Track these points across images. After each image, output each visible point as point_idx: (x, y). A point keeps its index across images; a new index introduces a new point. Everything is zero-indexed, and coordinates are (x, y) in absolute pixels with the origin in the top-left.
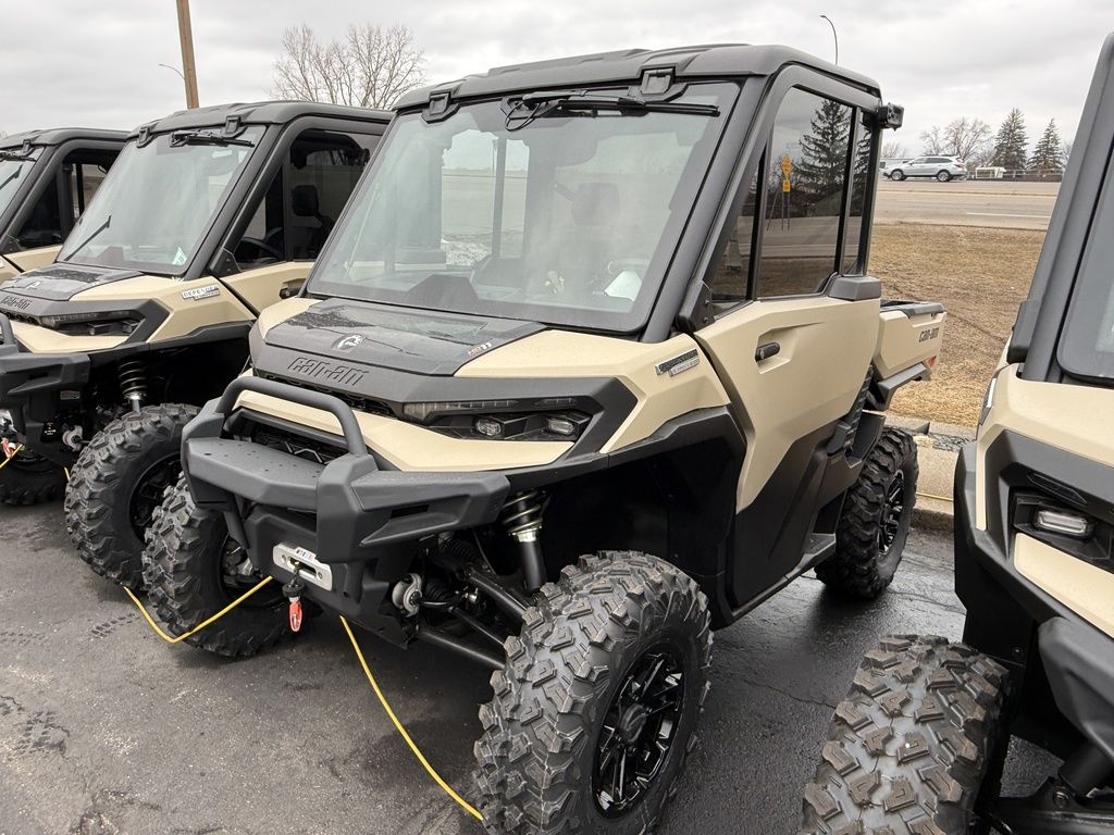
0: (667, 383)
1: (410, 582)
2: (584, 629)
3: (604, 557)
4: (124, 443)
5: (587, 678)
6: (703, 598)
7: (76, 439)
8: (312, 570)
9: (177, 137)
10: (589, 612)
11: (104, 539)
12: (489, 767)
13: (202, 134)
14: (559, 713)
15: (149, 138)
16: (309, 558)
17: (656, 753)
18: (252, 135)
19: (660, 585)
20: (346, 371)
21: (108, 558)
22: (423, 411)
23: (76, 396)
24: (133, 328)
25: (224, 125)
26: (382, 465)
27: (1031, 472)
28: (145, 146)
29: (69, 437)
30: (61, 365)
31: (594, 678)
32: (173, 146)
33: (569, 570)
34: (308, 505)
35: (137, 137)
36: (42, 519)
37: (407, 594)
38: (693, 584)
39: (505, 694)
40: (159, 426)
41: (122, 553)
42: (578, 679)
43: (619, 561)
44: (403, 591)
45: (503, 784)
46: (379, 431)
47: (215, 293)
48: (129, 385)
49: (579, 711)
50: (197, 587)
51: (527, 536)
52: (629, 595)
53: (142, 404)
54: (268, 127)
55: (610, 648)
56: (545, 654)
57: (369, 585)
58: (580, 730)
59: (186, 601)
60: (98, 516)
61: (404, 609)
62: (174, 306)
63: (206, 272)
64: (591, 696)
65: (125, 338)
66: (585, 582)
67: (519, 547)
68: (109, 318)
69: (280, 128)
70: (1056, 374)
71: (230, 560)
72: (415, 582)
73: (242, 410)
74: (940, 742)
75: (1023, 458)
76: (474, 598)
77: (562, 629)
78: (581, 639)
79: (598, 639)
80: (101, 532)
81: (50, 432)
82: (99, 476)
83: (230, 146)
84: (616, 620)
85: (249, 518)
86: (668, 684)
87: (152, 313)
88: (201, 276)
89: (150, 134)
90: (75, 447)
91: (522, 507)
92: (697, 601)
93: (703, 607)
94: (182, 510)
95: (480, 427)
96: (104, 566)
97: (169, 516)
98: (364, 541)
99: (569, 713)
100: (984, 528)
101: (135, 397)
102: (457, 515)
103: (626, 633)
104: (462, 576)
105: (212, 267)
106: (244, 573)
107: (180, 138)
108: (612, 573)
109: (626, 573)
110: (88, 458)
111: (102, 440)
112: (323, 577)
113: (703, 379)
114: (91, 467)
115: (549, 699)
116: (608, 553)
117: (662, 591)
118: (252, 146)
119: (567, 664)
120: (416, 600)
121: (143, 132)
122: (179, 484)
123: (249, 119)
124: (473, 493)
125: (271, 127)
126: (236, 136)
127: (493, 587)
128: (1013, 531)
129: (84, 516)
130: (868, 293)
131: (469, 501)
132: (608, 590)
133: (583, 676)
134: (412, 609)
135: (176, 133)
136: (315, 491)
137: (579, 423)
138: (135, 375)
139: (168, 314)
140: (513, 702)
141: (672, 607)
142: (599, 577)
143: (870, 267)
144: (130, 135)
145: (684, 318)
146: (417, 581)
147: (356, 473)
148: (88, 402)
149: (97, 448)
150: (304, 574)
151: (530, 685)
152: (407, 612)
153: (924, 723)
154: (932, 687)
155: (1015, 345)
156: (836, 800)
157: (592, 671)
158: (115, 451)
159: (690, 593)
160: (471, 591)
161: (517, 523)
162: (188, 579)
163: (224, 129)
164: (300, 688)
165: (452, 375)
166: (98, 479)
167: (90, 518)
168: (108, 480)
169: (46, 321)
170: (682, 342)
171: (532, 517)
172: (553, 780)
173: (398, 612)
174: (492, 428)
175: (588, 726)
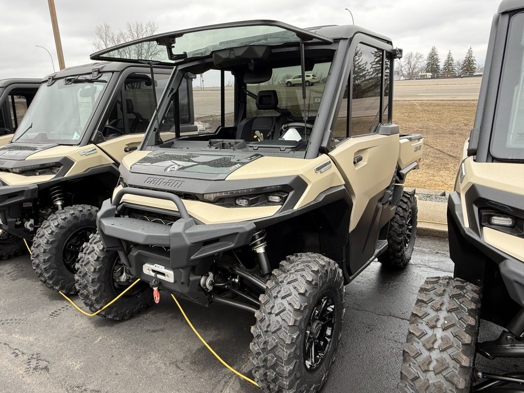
0: (320, 176)
1: (208, 276)
2: (295, 288)
3: (297, 256)
4: (59, 225)
5: (299, 309)
6: (340, 271)
7: (31, 226)
8: (163, 274)
9: (68, 80)
10: (296, 280)
11: (52, 271)
12: (258, 354)
13: (80, 78)
14: (289, 326)
15: (53, 81)
16: (161, 268)
17: (326, 342)
18: (105, 77)
19: (324, 266)
20: (173, 182)
21: (54, 280)
22: (212, 197)
23: (30, 205)
24: (57, 171)
25: (91, 73)
26: (197, 222)
27: (487, 200)
28: (51, 85)
29: (28, 225)
30: (24, 191)
31: (302, 309)
32: (66, 84)
33: (283, 263)
34: (166, 243)
35: (47, 81)
36: (14, 265)
37: (207, 281)
38: (337, 265)
39: (262, 320)
40: (74, 215)
41: (61, 277)
42: (296, 310)
43: (305, 257)
44: (206, 280)
45: (265, 360)
46: (193, 208)
47: (95, 151)
48: (55, 198)
49: (297, 324)
50: (103, 288)
51: (261, 250)
52: (312, 271)
53: (63, 206)
54: (113, 73)
55: (307, 295)
56: (279, 300)
57: (193, 278)
58: (298, 332)
59: (98, 296)
60: (49, 260)
61: (206, 288)
62: (77, 159)
63: (90, 142)
64: (302, 317)
65: (54, 176)
66: (292, 267)
67: (257, 255)
68: (45, 166)
69: (119, 73)
70: (490, 159)
71: (116, 275)
72: (210, 276)
73: (124, 203)
74: (459, 319)
75: (483, 195)
76: (237, 280)
77: (285, 289)
78: (294, 292)
79: (302, 291)
80: (50, 267)
81: (19, 223)
82: (48, 241)
83: (95, 83)
84: (309, 283)
85: (131, 253)
86: (328, 311)
87: (66, 163)
88: (87, 144)
89: (53, 79)
90: (31, 229)
91: (257, 237)
92: (339, 272)
93: (341, 275)
94: (93, 253)
95: (237, 202)
96: (53, 283)
97: (87, 256)
98: (192, 258)
99: (294, 325)
100: (468, 226)
101: (59, 203)
102: (233, 242)
103: (313, 288)
104: (232, 271)
105: (93, 139)
106: (122, 280)
107: (70, 80)
108: (303, 262)
109: (310, 262)
110: (41, 233)
111: (47, 224)
112: (169, 276)
113: (334, 174)
114: (44, 237)
115: (284, 320)
116: (299, 254)
117: (326, 268)
118: (106, 82)
119: (290, 304)
120: (212, 284)
121: (49, 79)
122: (90, 241)
123: (104, 70)
124: (240, 231)
125: (115, 73)
126: (98, 78)
127: (247, 274)
128: (482, 226)
129: (42, 261)
130: (394, 131)
131: (239, 235)
132: (303, 270)
133: (298, 308)
134: (210, 288)
135: (67, 78)
136: (169, 237)
137: (284, 196)
138: (58, 193)
139: (74, 163)
140: (267, 323)
141: (330, 276)
142: (298, 265)
143: (393, 120)
144: (42, 80)
145: (324, 147)
146: (211, 275)
147: (187, 226)
148: (36, 207)
149: (45, 228)
150: (159, 276)
151: (274, 315)
152: (208, 289)
153: (451, 312)
154: (452, 297)
155: (471, 148)
156: (418, 348)
157: (301, 306)
158: (54, 229)
159: (336, 269)
160: (236, 278)
161: (255, 244)
162: (99, 285)
163: (91, 75)
164: (154, 331)
165: (224, 180)
166: (47, 243)
167: (45, 261)
168: (52, 243)
169: (14, 170)
170: (324, 158)
171: (262, 241)
172: (289, 356)
173: (203, 290)
174: (244, 202)
175: (301, 331)
